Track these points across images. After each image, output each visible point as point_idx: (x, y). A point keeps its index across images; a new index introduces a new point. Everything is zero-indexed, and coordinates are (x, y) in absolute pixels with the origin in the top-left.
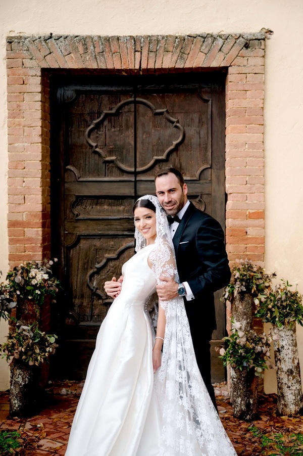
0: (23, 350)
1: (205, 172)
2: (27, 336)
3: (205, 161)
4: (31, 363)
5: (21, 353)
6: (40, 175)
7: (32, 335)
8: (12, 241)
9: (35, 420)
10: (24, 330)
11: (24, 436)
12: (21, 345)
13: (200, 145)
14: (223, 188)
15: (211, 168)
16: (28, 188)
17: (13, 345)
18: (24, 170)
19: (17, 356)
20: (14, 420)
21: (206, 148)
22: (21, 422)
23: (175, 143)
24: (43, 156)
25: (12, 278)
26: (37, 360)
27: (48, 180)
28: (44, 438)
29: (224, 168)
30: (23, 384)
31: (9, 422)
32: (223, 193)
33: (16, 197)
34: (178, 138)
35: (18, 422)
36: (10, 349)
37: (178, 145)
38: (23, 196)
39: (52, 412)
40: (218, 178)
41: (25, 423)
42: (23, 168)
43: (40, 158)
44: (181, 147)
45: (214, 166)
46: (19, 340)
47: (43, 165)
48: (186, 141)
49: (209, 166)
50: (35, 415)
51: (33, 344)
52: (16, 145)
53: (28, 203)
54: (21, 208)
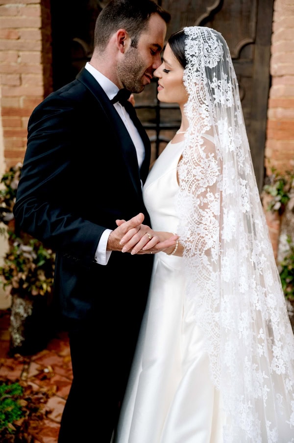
0: (24, 277)
1: (246, 48)
2: (28, 259)
3: (246, 33)
4: (35, 293)
5: (21, 282)
6: (39, 48)
7: (35, 256)
8: (7, 134)
9: (40, 359)
10: (25, 252)
11: (27, 394)
12: (21, 271)
13: (241, 12)
14: (266, 69)
15: (254, 43)
16: (25, 65)
17: (11, 270)
18: (19, 41)
19: (16, 285)
20: (16, 359)
21: (249, 18)
22: (24, 363)
23: (210, 9)
24: (43, 22)
25: (8, 182)
26: (41, 288)
27: (50, 55)
28: (54, 395)
29: (270, 43)
30: (25, 315)
31: (9, 362)
32: (267, 75)
33: (9, 76)
34: (213, 3)
35: (21, 363)
36: (8, 275)
37: (213, 12)
38: (18, 76)
39: (62, 343)
40: (262, 57)
41: (29, 364)
42: (17, 37)
43: (39, 25)
44: (217, 16)
45: (258, 41)
46: (18, 264)
47: (43, 35)
48: (224, 7)
49: (251, 41)
50: (41, 350)
51: (37, 269)
52: (7, 6)
53: (25, 85)
54: (17, 92)
